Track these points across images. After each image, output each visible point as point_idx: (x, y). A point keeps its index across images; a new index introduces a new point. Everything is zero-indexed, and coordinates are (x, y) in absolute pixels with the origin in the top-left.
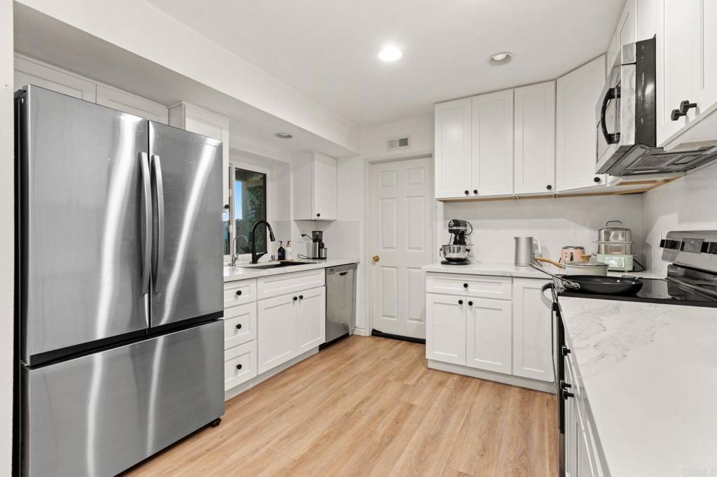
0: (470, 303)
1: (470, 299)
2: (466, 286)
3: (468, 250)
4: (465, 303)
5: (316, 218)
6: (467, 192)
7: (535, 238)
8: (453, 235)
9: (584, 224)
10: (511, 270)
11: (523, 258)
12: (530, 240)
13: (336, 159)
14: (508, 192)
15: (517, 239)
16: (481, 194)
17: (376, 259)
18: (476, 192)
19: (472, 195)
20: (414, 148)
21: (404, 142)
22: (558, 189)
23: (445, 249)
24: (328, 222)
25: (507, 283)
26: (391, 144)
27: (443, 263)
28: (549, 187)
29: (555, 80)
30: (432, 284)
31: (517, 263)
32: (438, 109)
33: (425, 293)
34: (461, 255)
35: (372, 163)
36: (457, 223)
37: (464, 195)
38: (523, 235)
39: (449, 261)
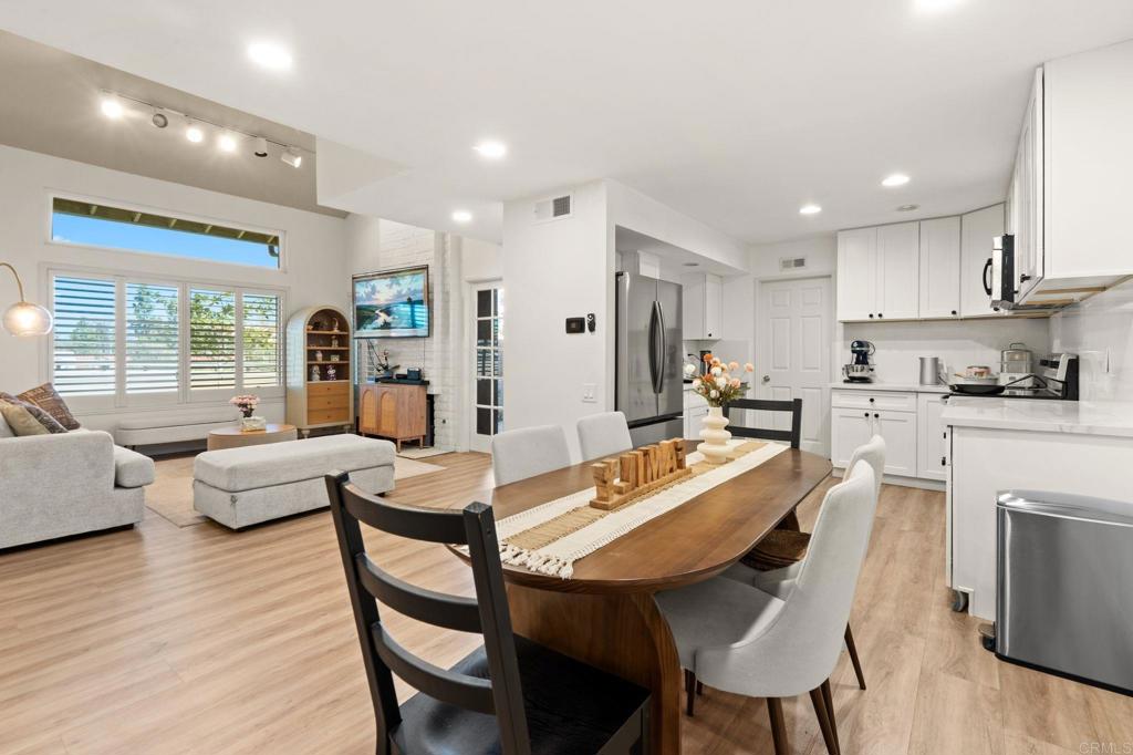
0: (877, 416)
1: (876, 412)
2: (872, 400)
3: (872, 370)
4: (871, 417)
5: (708, 338)
6: (871, 316)
7: (940, 358)
8: (855, 355)
9: (990, 346)
10: (917, 387)
11: (929, 377)
12: (936, 360)
13: (721, 277)
14: (914, 316)
15: (922, 360)
16: (885, 317)
17: (766, 379)
18: (880, 315)
19: (876, 318)
20: (811, 268)
21: (800, 263)
22: (964, 314)
23: (847, 368)
24: (715, 341)
25: (912, 398)
26: (786, 264)
27: (845, 381)
28: (954, 313)
29: (961, 215)
30: (838, 400)
31: (922, 381)
32: (841, 236)
33: (830, 407)
34: (864, 374)
35: (763, 282)
36: (860, 344)
37: (868, 319)
38: (929, 355)
39: (852, 380)
